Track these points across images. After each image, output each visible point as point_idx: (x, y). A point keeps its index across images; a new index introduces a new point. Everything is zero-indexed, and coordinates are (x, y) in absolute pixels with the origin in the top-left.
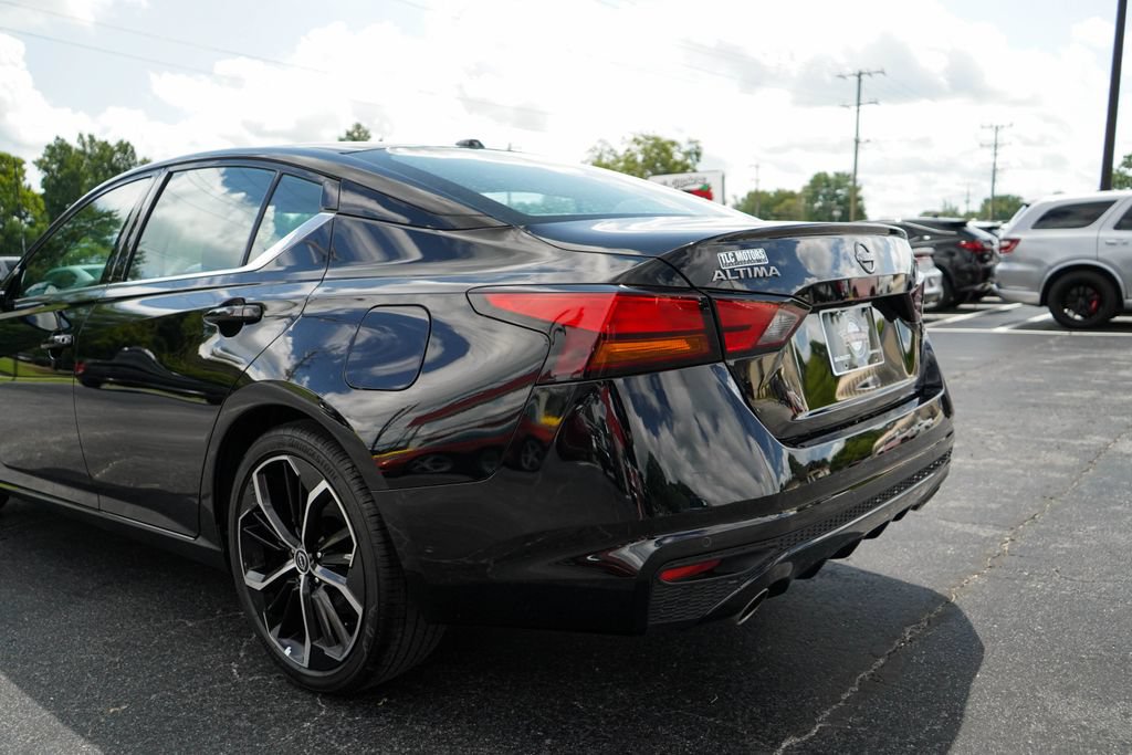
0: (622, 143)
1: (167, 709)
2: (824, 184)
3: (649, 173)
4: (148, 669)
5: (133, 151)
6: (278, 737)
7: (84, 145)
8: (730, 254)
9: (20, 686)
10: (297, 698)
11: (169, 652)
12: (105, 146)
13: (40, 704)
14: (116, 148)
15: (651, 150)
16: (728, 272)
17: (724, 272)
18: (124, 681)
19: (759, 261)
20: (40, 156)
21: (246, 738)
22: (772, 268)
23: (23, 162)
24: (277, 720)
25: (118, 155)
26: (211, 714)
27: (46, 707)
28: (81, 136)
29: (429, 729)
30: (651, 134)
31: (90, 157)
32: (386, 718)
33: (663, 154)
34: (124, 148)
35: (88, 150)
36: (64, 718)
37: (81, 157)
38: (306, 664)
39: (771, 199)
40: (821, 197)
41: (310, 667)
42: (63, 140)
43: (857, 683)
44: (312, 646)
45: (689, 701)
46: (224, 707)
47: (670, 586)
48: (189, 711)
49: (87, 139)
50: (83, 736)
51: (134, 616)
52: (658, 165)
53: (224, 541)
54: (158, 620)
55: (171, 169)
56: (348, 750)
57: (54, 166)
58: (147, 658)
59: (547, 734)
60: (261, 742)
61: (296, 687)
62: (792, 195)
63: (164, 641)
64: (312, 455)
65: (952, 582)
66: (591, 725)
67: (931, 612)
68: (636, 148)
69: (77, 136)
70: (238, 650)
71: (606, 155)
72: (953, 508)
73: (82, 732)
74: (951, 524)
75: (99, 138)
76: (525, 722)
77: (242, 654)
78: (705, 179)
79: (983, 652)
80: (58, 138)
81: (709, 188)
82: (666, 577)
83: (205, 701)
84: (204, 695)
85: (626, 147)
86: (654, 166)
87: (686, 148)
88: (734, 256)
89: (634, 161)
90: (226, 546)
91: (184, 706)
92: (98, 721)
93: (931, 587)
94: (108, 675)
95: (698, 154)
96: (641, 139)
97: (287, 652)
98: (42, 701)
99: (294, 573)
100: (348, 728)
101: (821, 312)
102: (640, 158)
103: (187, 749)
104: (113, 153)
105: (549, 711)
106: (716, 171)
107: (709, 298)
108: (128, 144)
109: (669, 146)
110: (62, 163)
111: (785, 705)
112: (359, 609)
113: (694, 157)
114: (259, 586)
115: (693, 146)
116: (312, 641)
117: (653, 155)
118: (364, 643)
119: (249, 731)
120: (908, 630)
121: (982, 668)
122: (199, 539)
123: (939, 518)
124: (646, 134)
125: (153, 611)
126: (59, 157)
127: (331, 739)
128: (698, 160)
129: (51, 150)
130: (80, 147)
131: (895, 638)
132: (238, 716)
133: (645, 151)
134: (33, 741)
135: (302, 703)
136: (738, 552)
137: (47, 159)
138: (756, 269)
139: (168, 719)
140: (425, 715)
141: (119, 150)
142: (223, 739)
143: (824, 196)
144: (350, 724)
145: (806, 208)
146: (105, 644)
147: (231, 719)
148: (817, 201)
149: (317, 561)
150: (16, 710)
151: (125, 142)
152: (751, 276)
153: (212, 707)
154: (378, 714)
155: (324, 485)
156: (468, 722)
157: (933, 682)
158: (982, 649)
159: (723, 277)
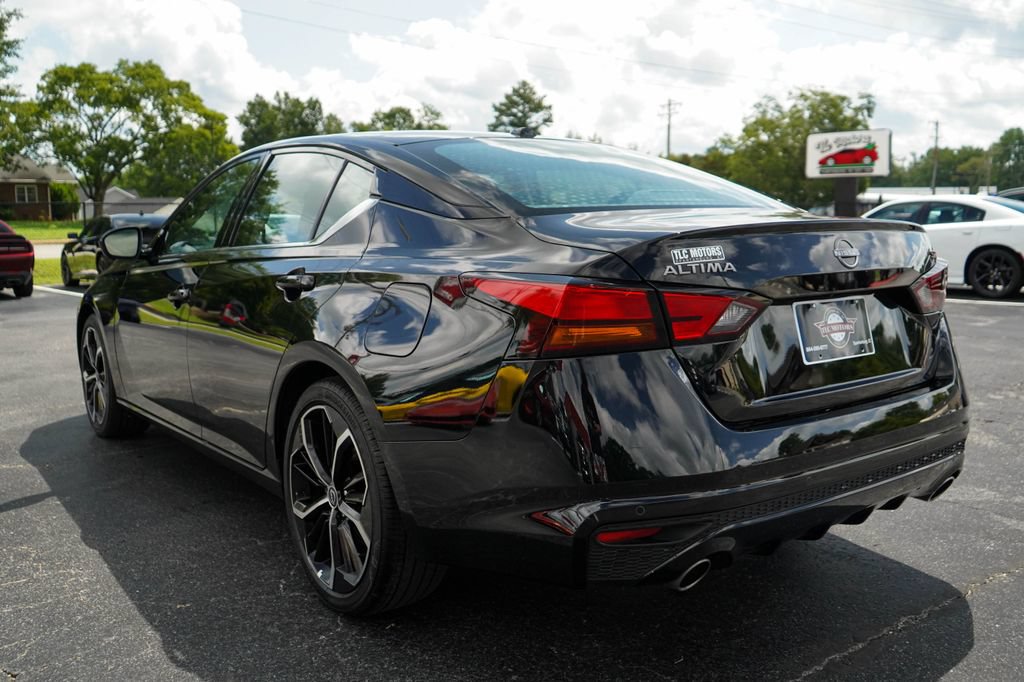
0: (789, 99)
1: (220, 611)
2: (1017, 142)
3: (816, 129)
4: (216, 576)
5: (320, 108)
6: (296, 645)
7: (280, 101)
8: (684, 251)
9: (118, 578)
10: (322, 615)
11: (236, 565)
12: (297, 102)
13: (127, 595)
14: (306, 105)
15: (819, 106)
16: (680, 268)
17: (676, 268)
18: (195, 584)
19: (715, 257)
20: (241, 113)
21: (271, 642)
22: (728, 264)
23: (226, 118)
24: (301, 630)
25: (307, 111)
26: (251, 619)
27: (132, 598)
28: (278, 94)
29: (419, 654)
30: (820, 90)
31: (284, 112)
32: (388, 640)
33: (832, 110)
34: (314, 105)
35: (283, 106)
36: (141, 608)
37: (276, 112)
38: (331, 587)
39: (955, 157)
40: (1013, 156)
41: (334, 590)
42: (261, 98)
43: (824, 663)
44: (336, 571)
45: (654, 659)
46: (263, 615)
47: (605, 547)
48: (235, 615)
49: (282, 96)
50: (151, 623)
51: (219, 532)
52: (826, 121)
53: (281, 474)
54: (236, 537)
55: (274, 152)
56: (347, 662)
57: (253, 121)
58: (218, 567)
59: (516, 671)
60: (282, 646)
61: (324, 605)
62: (978, 153)
63: (236, 555)
64: (341, 407)
65: (974, 578)
66: (557, 668)
67: (936, 605)
68: (801, 104)
69: (275, 93)
70: (290, 569)
71: (771, 111)
72: (1016, 504)
73: (151, 621)
74: (1006, 521)
75: (293, 95)
76: (502, 659)
77: (292, 573)
78: (870, 138)
79: (969, 650)
80: (257, 96)
81: (874, 148)
82: (603, 539)
83: (251, 608)
84: (251, 603)
85: (791, 103)
86: (822, 123)
87: (857, 102)
88: (689, 253)
89: (801, 117)
90: (282, 478)
91: (233, 610)
92: (166, 613)
93: (949, 581)
94: (185, 578)
95: (870, 110)
96: (809, 94)
97: (319, 574)
98: (130, 592)
99: (326, 507)
100: (353, 645)
101: (795, 304)
102: (807, 114)
103: (225, 644)
104: (303, 109)
105: (526, 652)
106: (883, 129)
107: (657, 291)
108: (317, 101)
109: (839, 101)
110: (260, 119)
111: (743, 675)
112: (367, 542)
113: (866, 112)
114: (302, 515)
115: (865, 101)
116: (335, 567)
117: (821, 111)
118: (371, 573)
119: (275, 636)
120: (904, 619)
121: (960, 665)
122: (266, 470)
123: (996, 513)
124: (813, 89)
125: (234, 529)
126: (258, 113)
127: (336, 651)
128: (870, 116)
129: (252, 106)
130: (276, 104)
131: (886, 625)
132: (272, 623)
133: (812, 108)
134: (115, 623)
135: (325, 620)
136: (670, 522)
137: (248, 114)
138: (710, 265)
139: (218, 619)
140: (420, 642)
141: (309, 106)
142: (254, 640)
143: (1017, 155)
144: (357, 642)
145: (995, 167)
146: (190, 552)
147: (265, 625)
148: (1009, 159)
149: (343, 498)
150: (109, 598)
151: (314, 99)
152: (703, 271)
153: (253, 613)
154: (382, 636)
155: (347, 433)
156: (453, 653)
157: (901, 671)
158: (970, 646)
159: (674, 271)
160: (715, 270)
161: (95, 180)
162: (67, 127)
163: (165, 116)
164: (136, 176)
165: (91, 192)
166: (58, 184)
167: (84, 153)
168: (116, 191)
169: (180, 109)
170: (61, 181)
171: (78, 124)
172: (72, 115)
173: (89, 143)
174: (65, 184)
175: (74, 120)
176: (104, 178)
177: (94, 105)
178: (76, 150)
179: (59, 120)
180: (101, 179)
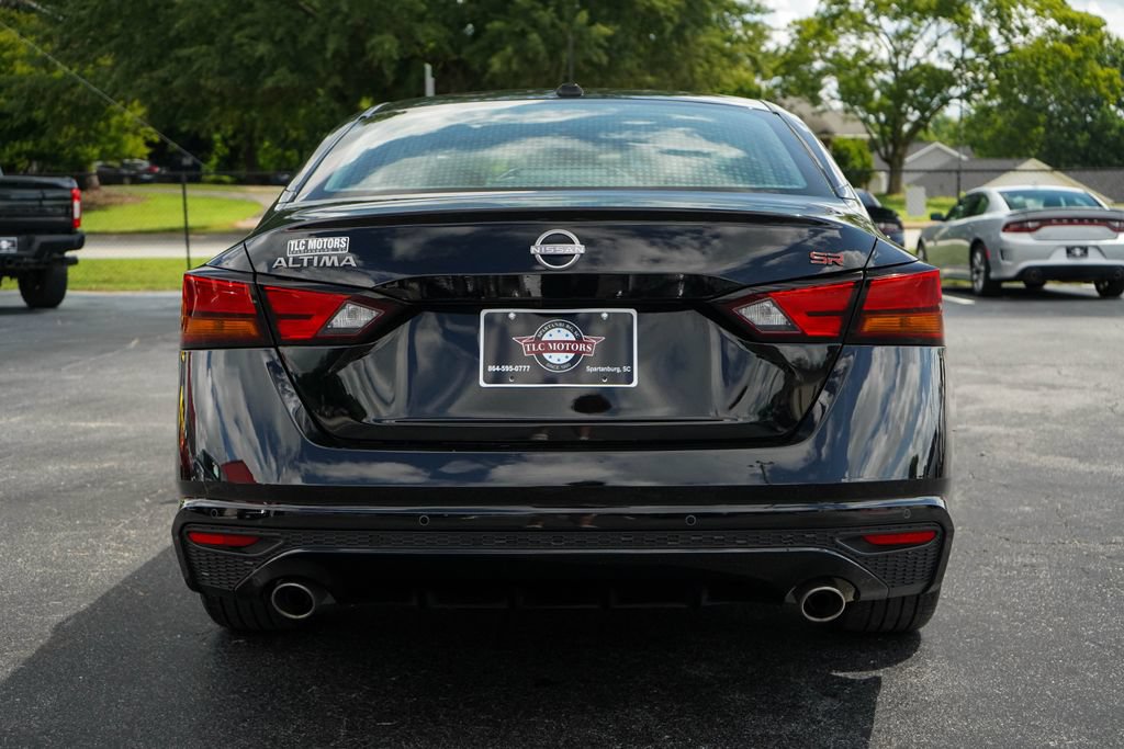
8: (303, 241)
17: (287, 260)
22: (348, 258)
88: (307, 244)
138: (324, 258)
152: (315, 264)
160: (329, 264)
161: (892, 133)
162: (861, 54)
163: (1004, 26)
164: (978, 126)
165: (886, 152)
166: (846, 140)
167: (877, 94)
168: (938, 149)
169: (1031, 11)
170: (849, 136)
171: (876, 47)
172: (867, 34)
173: (889, 77)
174: (854, 140)
175: (872, 41)
176: (906, 128)
177: (896, 16)
178: (867, 87)
179: (847, 44)
180: (900, 131)
